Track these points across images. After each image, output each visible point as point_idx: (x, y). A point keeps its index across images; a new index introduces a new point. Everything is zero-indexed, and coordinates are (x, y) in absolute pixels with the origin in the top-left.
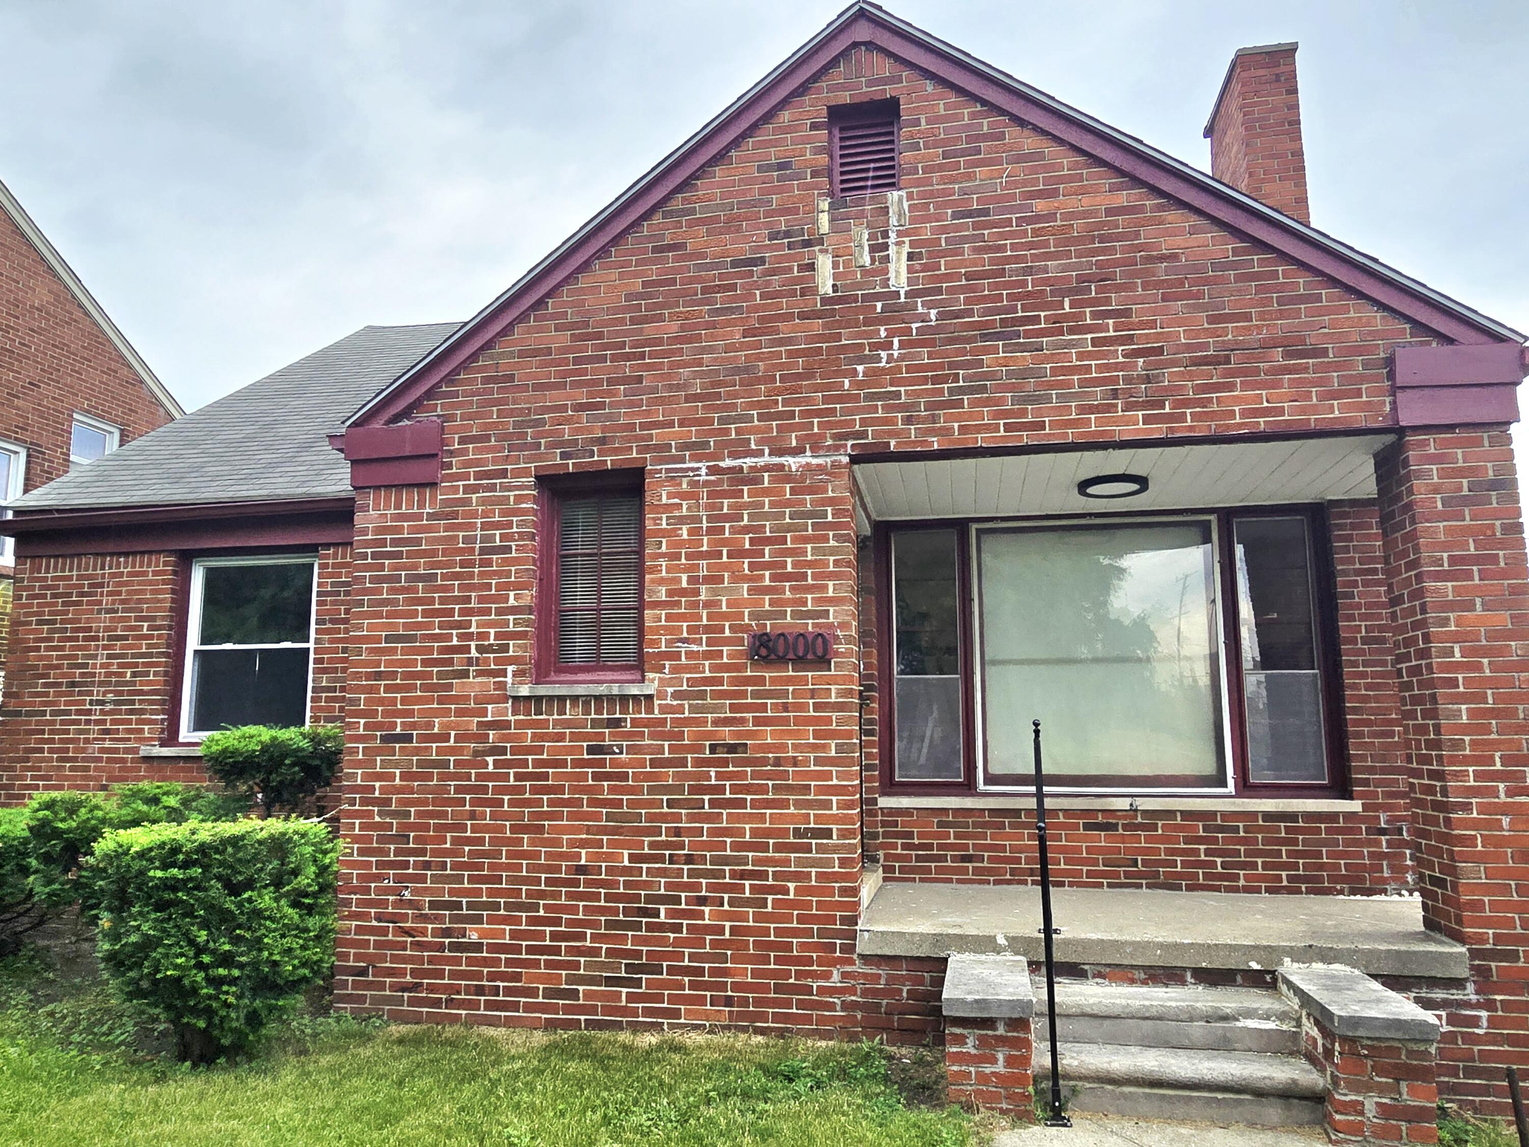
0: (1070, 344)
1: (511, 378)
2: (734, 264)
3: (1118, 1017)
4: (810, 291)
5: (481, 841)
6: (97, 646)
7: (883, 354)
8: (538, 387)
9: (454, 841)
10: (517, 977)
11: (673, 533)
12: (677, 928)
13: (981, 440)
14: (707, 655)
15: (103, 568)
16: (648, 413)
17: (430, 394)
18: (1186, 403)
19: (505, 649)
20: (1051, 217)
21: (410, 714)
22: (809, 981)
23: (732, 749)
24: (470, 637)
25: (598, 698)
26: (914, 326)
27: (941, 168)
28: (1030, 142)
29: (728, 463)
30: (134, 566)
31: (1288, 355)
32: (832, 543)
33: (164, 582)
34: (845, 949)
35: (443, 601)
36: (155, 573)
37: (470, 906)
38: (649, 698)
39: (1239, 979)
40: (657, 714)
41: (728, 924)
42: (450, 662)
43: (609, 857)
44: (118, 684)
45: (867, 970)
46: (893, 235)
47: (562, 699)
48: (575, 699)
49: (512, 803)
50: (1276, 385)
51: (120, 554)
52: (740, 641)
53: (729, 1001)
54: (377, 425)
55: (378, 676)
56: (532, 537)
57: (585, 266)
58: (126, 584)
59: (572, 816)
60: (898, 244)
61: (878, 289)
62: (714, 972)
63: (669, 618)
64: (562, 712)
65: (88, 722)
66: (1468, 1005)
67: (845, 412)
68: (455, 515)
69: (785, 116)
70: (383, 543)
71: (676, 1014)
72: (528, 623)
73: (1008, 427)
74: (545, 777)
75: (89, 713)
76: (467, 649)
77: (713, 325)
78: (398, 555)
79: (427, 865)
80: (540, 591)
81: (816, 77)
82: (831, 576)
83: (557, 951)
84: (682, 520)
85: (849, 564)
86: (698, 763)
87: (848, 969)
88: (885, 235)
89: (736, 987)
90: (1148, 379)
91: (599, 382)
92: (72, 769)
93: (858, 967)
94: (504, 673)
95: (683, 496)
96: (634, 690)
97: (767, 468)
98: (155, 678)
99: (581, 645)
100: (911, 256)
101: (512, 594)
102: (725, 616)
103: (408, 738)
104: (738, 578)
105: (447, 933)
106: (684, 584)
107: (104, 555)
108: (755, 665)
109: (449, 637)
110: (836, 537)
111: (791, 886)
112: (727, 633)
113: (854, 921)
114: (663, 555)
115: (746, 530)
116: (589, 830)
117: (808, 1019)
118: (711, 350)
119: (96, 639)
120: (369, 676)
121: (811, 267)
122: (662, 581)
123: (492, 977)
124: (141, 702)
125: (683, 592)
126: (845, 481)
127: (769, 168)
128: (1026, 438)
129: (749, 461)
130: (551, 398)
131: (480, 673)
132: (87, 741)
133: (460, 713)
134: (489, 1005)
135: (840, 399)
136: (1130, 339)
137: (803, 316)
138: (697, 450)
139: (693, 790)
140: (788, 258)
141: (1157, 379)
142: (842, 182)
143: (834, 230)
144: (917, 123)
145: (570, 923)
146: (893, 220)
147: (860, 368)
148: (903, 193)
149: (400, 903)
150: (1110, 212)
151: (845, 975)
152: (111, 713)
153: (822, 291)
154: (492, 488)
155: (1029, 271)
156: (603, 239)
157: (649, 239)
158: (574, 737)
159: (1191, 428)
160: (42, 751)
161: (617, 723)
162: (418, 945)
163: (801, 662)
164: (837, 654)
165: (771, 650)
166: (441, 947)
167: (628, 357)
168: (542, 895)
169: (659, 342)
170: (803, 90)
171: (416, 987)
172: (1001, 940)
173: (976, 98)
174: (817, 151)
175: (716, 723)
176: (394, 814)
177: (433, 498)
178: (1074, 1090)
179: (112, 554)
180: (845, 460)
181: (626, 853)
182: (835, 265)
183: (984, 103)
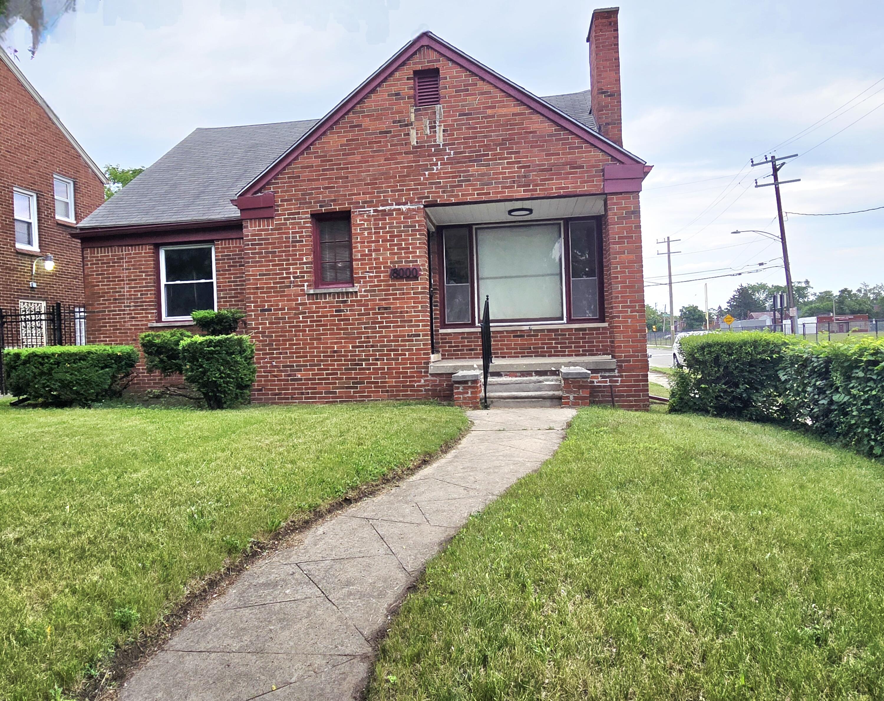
0: (499, 164)
1: (299, 177)
2: (380, 133)
3: (508, 384)
4: (408, 144)
5: (299, 344)
6: (124, 284)
7: (435, 168)
8: (309, 180)
9: (290, 344)
10: (315, 388)
11: (362, 234)
12: (370, 369)
13: (469, 199)
14: (376, 277)
15: (122, 251)
16: (351, 190)
17: (268, 183)
18: (537, 185)
19: (304, 277)
20: (493, 116)
21: (270, 301)
22: (414, 384)
23: (386, 309)
24: (290, 273)
25: (338, 293)
26: (445, 157)
27: (455, 96)
28: (486, 87)
29: (381, 208)
30: (135, 250)
31: (570, 168)
32: (418, 236)
33: (149, 257)
34: (425, 372)
35: (279, 260)
36: (145, 253)
37: (297, 366)
38: (356, 292)
39: (549, 373)
40: (359, 298)
41: (386, 367)
42: (284, 282)
43: (344, 347)
44: (135, 299)
45: (432, 378)
46: (438, 123)
47: (325, 294)
48: (330, 294)
49: (309, 331)
50: (567, 178)
51: (128, 246)
52: (387, 272)
53: (387, 391)
54: (249, 195)
55: (257, 288)
56: (310, 236)
57: (324, 133)
58: (133, 258)
59: (330, 334)
60: (439, 126)
61: (433, 143)
62: (382, 382)
63: (362, 264)
64: (325, 298)
65: (124, 314)
66: (615, 377)
67: (421, 189)
68: (281, 229)
69: (397, 74)
70: (255, 240)
71: (370, 396)
72: (311, 268)
73: (478, 194)
74: (321, 321)
75: (124, 310)
76: (290, 278)
77: (373, 157)
78: (261, 244)
79: (281, 353)
80: (314, 256)
81: (408, 59)
82: (418, 248)
83: (328, 379)
84: (365, 229)
85: (424, 243)
86: (374, 314)
87: (426, 378)
88: (435, 123)
89: (389, 387)
90: (525, 177)
91: (332, 178)
92: (119, 333)
93: (430, 378)
94: (303, 286)
95: (365, 220)
96: (351, 290)
97: (395, 210)
98: (150, 296)
99: (329, 275)
100: (444, 131)
101: (304, 258)
102: (382, 263)
103: (271, 310)
104: (385, 249)
105: (289, 375)
106: (367, 252)
107: (121, 246)
108: (393, 280)
109: (283, 274)
110: (420, 234)
111: (407, 353)
112: (382, 269)
113: (428, 363)
114: (359, 242)
115: (388, 232)
116: (337, 338)
117: (413, 395)
118: (373, 166)
119: (123, 280)
120: (254, 289)
121: (408, 134)
122: (358, 252)
123: (306, 389)
124: (146, 305)
125: (366, 255)
126: (422, 214)
127: (392, 95)
128: (484, 198)
129: (388, 208)
130: (314, 185)
131: (294, 286)
132: (125, 322)
133: (288, 300)
134: (306, 398)
135: (419, 184)
136: (519, 162)
137: (406, 153)
138: (370, 203)
139: (372, 323)
140: (400, 131)
141: (528, 176)
142: (419, 100)
143: (416, 120)
144: (446, 78)
145: (332, 370)
146: (438, 117)
147: (427, 173)
148: (441, 106)
149: (272, 366)
150: (514, 115)
151: (425, 381)
152: (133, 310)
153: (412, 144)
154: (295, 218)
155: (485, 137)
156: (330, 123)
157: (348, 123)
158: (330, 307)
159: (538, 194)
160: (106, 326)
161: (345, 302)
162: (279, 380)
163: (408, 278)
164: (421, 275)
165: (398, 275)
166: (288, 380)
167: (342, 169)
168: (322, 361)
169: (354, 163)
170: (404, 64)
171: (280, 394)
172: (475, 366)
173: (467, 70)
174: (410, 88)
175: (380, 300)
176: (267, 336)
177: (273, 223)
178: (492, 402)
179: (125, 246)
180: (422, 206)
181: (350, 345)
182: (417, 134)
183: (470, 71)
